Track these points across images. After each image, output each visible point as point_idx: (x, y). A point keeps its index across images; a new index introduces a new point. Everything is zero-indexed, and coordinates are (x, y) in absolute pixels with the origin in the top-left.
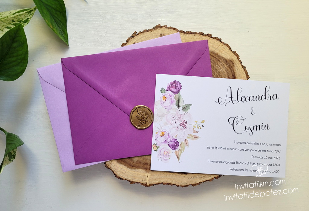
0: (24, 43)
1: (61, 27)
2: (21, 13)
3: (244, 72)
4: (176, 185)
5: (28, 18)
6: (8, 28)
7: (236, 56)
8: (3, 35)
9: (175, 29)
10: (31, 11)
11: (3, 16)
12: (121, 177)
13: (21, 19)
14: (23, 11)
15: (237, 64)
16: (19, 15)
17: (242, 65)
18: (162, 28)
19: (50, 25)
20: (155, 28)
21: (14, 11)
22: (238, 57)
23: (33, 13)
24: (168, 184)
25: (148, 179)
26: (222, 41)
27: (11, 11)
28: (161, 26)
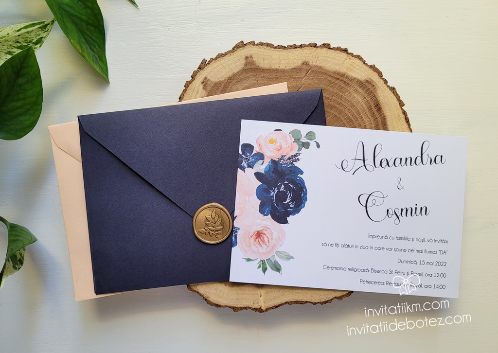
0: (35, 77)
1: (96, 51)
2: (30, 29)
3: (395, 97)
4: (311, 303)
5: (43, 37)
6: (10, 53)
7: (376, 72)
9: (267, 45)
10: (46, 25)
12: (217, 303)
13: (30, 38)
14: (33, 25)
15: (380, 86)
16: (28, 32)
17: (388, 86)
18: (245, 47)
19: (78, 47)
20: (236, 49)
21: (19, 26)
22: (380, 74)
23: (50, 29)
24: (297, 302)
25: (262, 299)
26: (349, 51)
27: (13, 26)
28: (245, 43)
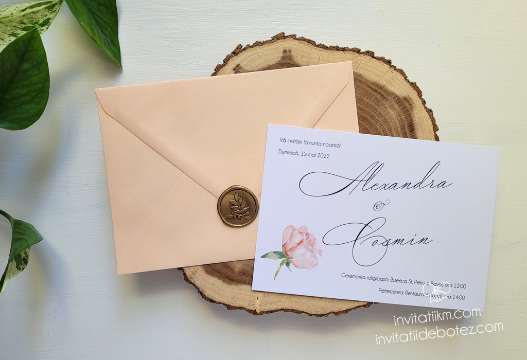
0: (41, 62)
2: (36, 9)
3: (430, 120)
4: (307, 313)
5: (49, 19)
6: (14, 35)
7: (417, 91)
8: (3, 47)
9: (309, 41)
10: (54, 5)
11: (4, 14)
12: (212, 299)
14: (40, 5)
15: (418, 106)
16: (33, 13)
17: (426, 108)
18: (286, 39)
19: (89, 30)
20: (275, 39)
21: (24, 6)
22: (420, 93)
23: (58, 9)
24: (292, 311)
25: (258, 302)
26: (393, 64)
27: (18, 5)
28: (286, 35)
